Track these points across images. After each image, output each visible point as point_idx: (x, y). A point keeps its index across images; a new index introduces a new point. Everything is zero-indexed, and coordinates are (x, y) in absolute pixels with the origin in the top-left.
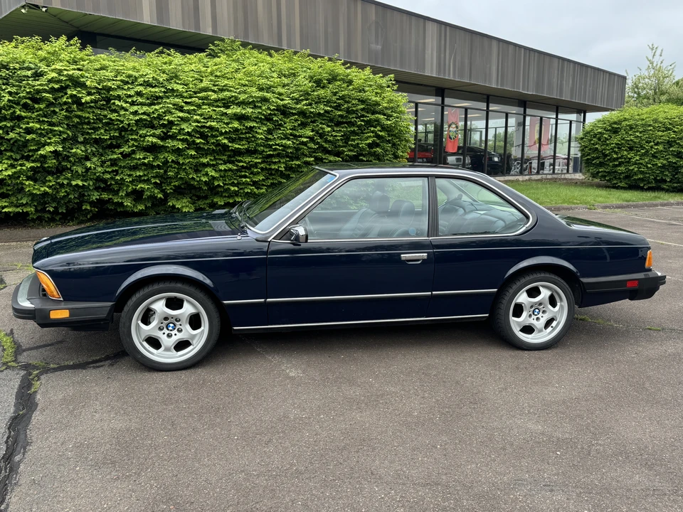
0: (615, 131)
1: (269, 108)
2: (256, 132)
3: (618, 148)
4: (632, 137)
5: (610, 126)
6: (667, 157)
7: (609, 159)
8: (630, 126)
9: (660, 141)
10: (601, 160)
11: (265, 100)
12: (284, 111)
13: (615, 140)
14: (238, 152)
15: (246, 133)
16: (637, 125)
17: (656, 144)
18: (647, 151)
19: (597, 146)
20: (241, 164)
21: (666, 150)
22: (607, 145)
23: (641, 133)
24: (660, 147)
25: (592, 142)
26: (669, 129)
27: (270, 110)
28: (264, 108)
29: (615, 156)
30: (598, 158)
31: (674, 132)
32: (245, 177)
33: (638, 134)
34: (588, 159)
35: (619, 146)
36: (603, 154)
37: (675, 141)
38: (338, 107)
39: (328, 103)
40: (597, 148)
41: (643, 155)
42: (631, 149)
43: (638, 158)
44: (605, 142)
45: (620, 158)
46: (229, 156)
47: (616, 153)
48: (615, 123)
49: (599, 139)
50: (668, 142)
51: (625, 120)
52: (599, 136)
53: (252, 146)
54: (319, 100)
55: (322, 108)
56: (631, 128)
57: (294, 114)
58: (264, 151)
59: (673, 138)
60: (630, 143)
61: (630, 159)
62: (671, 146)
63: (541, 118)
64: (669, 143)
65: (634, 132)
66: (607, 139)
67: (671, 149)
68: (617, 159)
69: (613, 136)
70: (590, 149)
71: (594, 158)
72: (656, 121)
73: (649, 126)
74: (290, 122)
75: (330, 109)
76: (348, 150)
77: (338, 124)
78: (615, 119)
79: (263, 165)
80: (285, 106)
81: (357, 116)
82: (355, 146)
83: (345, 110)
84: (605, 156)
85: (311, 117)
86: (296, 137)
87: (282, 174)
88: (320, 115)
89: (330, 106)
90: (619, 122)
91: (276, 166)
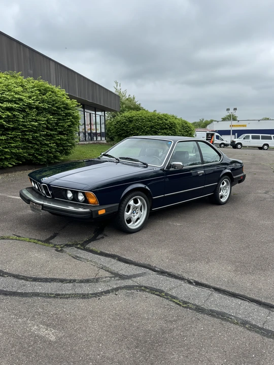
0: (131, 121)
1: (23, 105)
2: (18, 118)
4: (138, 124)
5: (128, 119)
9: (148, 126)
11: (21, 100)
12: (30, 106)
13: (131, 125)
14: (8, 129)
15: (13, 118)
16: (139, 119)
17: (147, 128)
18: (144, 131)
19: (124, 128)
20: (9, 136)
21: (151, 130)
23: (141, 122)
24: (149, 129)
25: (121, 126)
26: (150, 121)
27: (25, 105)
28: (21, 104)
30: (124, 133)
31: (153, 122)
32: (11, 143)
35: (133, 128)
38: (53, 105)
39: (48, 103)
42: (138, 129)
44: (127, 126)
46: (3, 131)
47: (132, 131)
48: (130, 118)
49: (124, 125)
51: (134, 116)
52: (124, 123)
53: (16, 125)
54: (43, 101)
55: (46, 106)
57: (34, 108)
58: (21, 128)
59: (153, 125)
60: (138, 127)
62: (152, 128)
63: (90, 114)
64: (152, 127)
65: (138, 122)
69: (130, 123)
70: (120, 129)
71: (123, 133)
72: (145, 117)
73: (144, 119)
74: (34, 113)
75: (50, 106)
76: (59, 128)
77: (53, 114)
78: (130, 116)
79: (20, 136)
80: (30, 104)
81: (62, 111)
82: (63, 126)
83: (57, 107)
84: (127, 132)
85: (41, 110)
86: (36, 121)
87: (28, 141)
88: (45, 109)
89: (49, 105)
90: (132, 118)
91: (27, 137)
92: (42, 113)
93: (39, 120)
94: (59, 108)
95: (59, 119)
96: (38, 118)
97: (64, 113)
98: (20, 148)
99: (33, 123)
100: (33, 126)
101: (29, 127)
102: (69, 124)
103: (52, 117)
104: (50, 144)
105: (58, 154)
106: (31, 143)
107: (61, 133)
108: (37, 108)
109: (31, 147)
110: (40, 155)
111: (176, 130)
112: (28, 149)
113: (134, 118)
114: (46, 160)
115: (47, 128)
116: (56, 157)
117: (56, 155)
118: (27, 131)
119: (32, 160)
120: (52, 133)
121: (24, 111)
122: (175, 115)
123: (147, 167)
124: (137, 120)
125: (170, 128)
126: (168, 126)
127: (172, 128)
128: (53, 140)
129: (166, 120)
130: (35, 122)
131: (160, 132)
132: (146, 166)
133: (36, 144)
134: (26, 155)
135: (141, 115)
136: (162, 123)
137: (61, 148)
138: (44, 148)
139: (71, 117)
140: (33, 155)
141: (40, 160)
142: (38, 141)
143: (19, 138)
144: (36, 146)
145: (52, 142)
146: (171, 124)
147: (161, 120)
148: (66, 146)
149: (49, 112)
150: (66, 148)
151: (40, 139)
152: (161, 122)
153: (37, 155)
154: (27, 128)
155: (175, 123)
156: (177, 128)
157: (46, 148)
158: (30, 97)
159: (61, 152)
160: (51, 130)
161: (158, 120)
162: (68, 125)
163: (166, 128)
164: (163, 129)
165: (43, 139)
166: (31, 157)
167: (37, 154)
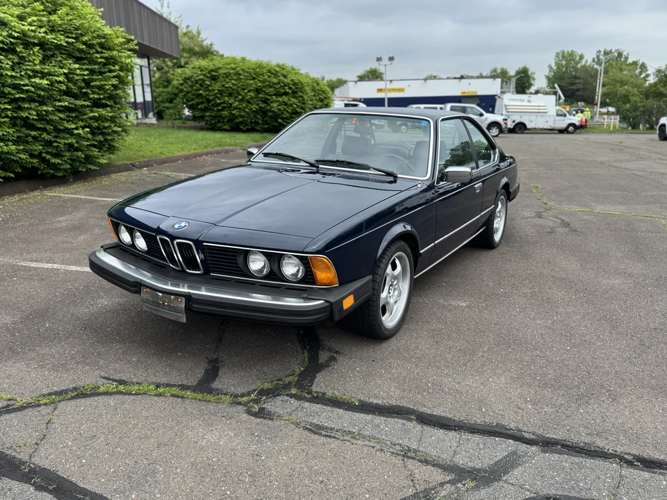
0: (214, 78)
1: (10, 36)
3: (220, 94)
4: (230, 85)
5: (209, 73)
6: (258, 102)
7: (213, 105)
8: (225, 74)
9: (251, 88)
10: (206, 105)
12: (25, 40)
13: (217, 87)
16: (230, 74)
17: (249, 92)
18: (243, 98)
19: (201, 92)
21: (257, 97)
22: (210, 91)
23: (235, 80)
24: (252, 94)
25: (195, 88)
26: (254, 79)
27: (14, 38)
29: (219, 101)
30: (202, 103)
31: (259, 80)
33: (233, 81)
34: (193, 104)
35: (221, 92)
36: (206, 99)
37: (261, 89)
38: (77, 39)
39: (66, 32)
40: (201, 94)
41: (240, 101)
42: (230, 95)
43: (237, 103)
44: (207, 89)
45: (222, 103)
47: (219, 99)
48: (212, 70)
49: (201, 85)
50: (257, 89)
51: (220, 68)
52: (200, 82)
54: (53, 29)
55: (62, 40)
56: (227, 77)
57: (35, 45)
58: (9, 93)
59: (260, 86)
60: (230, 90)
61: (231, 104)
62: (259, 93)
64: (258, 91)
65: (230, 80)
66: (209, 85)
67: (260, 96)
68: (219, 104)
69: (213, 82)
70: (193, 95)
71: (198, 104)
72: (242, 70)
73: (240, 74)
74: (36, 55)
75: (70, 40)
76: (93, 93)
77: (78, 60)
78: (212, 67)
79: (9, 113)
80: (24, 33)
81: (98, 52)
82: (100, 88)
83: (84, 43)
84: (209, 101)
85: (50, 49)
86: (43, 75)
87: (27, 124)
88: (59, 47)
89: (68, 37)
90: (216, 70)
91: (24, 114)
92: (52, 56)
93: (50, 74)
94: (90, 46)
95: (92, 72)
96: (47, 68)
97: (101, 58)
98: (9, 140)
99: (37, 80)
100: (37, 87)
101: (28, 91)
102: (115, 81)
103: (77, 66)
104: (76, 129)
105: (95, 152)
106: (33, 127)
107: (97, 104)
108: (42, 45)
109: (35, 138)
110: (56, 156)
111: (305, 97)
112: (28, 143)
113: (221, 71)
114: (68, 166)
115: (68, 93)
116: (89, 159)
117: (91, 153)
118: (23, 100)
119: (36, 169)
120: (79, 103)
121: (14, 51)
122: (296, 67)
123: (395, 182)
124: (227, 75)
125: (294, 92)
126: (290, 88)
127: (296, 93)
128: (82, 120)
129: (285, 76)
130: (42, 78)
131: (275, 101)
132: (391, 179)
133: (45, 130)
134: (23, 156)
135: (233, 66)
136: (279, 83)
137: (100, 138)
138: (64, 138)
139: (117, 67)
140: (39, 156)
141: (55, 167)
142: (50, 122)
143: (7, 116)
144: (45, 136)
145: (80, 124)
146: (295, 84)
147: (276, 75)
148: (109, 134)
149: (70, 56)
150: (109, 138)
151: (54, 118)
152: (275, 80)
153: (48, 157)
154: (23, 92)
155: (302, 84)
156: (307, 94)
157: (67, 139)
158: (21, 18)
159: (100, 146)
160: (75, 97)
161: (269, 77)
162: (113, 85)
163: (286, 94)
164: (281, 95)
165: (61, 119)
166: (35, 161)
167: (47, 153)
